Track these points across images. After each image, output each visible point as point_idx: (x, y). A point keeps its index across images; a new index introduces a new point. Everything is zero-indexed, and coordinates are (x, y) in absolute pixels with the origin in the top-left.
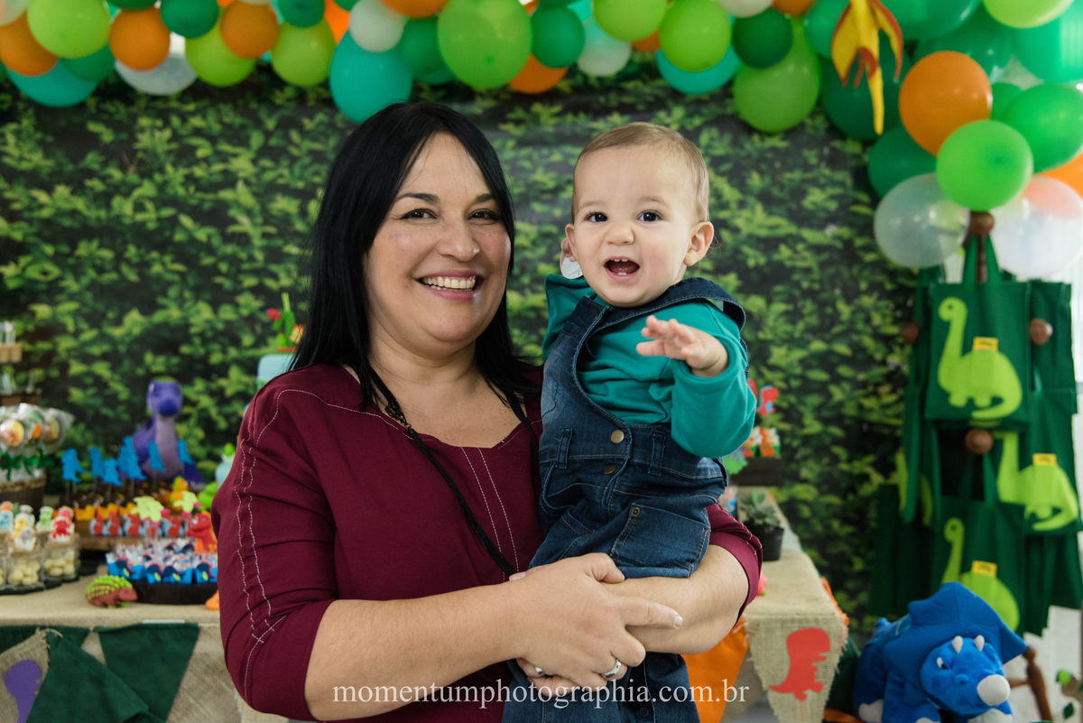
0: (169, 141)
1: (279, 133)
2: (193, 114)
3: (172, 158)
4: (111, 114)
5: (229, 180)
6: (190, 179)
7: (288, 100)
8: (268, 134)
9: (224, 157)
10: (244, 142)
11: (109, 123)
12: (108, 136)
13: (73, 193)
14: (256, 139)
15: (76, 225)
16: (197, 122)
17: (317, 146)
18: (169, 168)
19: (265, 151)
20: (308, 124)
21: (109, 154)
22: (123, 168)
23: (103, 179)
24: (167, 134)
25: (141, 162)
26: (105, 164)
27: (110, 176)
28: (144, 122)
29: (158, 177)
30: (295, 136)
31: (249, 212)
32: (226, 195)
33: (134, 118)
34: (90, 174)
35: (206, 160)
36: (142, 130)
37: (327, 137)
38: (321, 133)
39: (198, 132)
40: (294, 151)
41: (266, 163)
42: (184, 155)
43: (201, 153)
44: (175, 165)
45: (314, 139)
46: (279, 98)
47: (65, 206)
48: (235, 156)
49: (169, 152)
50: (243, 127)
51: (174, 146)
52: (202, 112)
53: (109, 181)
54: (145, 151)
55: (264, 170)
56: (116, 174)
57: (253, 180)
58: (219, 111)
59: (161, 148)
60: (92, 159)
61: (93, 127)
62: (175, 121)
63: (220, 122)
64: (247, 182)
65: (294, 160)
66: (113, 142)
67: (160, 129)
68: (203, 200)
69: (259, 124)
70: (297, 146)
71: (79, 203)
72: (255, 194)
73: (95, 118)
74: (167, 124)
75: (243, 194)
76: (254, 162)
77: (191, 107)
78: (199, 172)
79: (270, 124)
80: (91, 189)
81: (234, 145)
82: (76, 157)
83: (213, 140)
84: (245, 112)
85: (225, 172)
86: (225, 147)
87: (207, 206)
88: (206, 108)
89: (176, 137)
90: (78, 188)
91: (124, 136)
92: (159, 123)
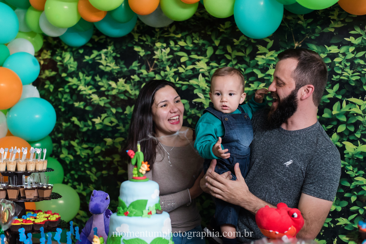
0: (168, 54)
1: (221, 47)
2: (180, 39)
3: (169, 63)
4: (144, 42)
5: (195, 74)
6: (177, 73)
7: (226, 29)
8: (215, 48)
9: (193, 62)
10: (204, 54)
11: (143, 47)
12: (142, 53)
13: (126, 82)
14: (210, 52)
15: (126, 98)
16: (182, 43)
17: (240, 54)
18: (168, 68)
19: (214, 58)
20: (236, 42)
21: (142, 62)
22: (148, 69)
23: (138, 75)
24: (168, 50)
25: (156, 65)
26: (140, 67)
27: (142, 73)
28: (158, 45)
29: (162, 73)
30: (229, 49)
31: (204, 91)
32: (193, 82)
33: (154, 43)
34: (133, 72)
35: (184, 63)
36: (157, 49)
37: (246, 49)
38: (242, 46)
39: (182, 49)
40: (228, 57)
41: (214, 64)
42: (175, 61)
43: (183, 60)
44: (170, 66)
45: (239, 51)
46: (222, 28)
47: (123, 89)
48: (199, 61)
49: (168, 60)
50: (203, 45)
51: (171, 56)
52: (184, 38)
53: (141, 75)
54: (158, 59)
55: (213, 68)
56: (144, 72)
57: (207, 74)
58: (192, 37)
59: (165, 58)
60: (135, 65)
61: (137, 49)
62: (172, 43)
63: (193, 43)
64: (204, 75)
65: (228, 61)
66: (144, 56)
67: (164, 48)
68: (183, 85)
69: (211, 43)
70: (230, 54)
71: (128, 87)
72: (207, 81)
73: (137, 44)
74: (168, 45)
75: (201, 82)
76: (208, 64)
77: (179, 36)
78: (181, 70)
79: (217, 43)
80: (133, 79)
81: (198, 55)
82: (128, 64)
83: (188, 53)
84: (204, 37)
85: (193, 69)
86: (194, 56)
87: (184, 88)
88: (186, 36)
89: (172, 52)
90: (128, 80)
91: (149, 53)
92: (165, 45)
